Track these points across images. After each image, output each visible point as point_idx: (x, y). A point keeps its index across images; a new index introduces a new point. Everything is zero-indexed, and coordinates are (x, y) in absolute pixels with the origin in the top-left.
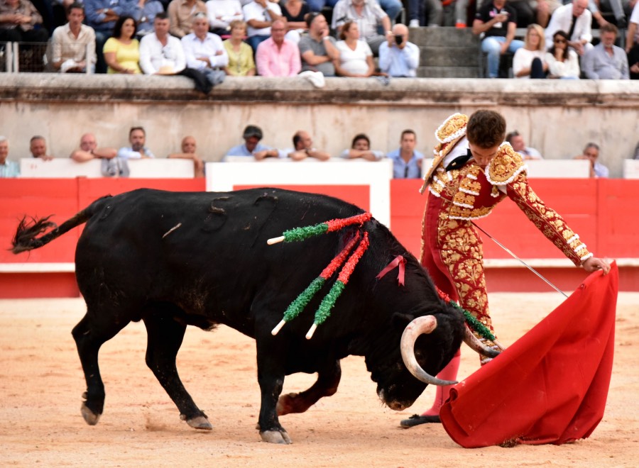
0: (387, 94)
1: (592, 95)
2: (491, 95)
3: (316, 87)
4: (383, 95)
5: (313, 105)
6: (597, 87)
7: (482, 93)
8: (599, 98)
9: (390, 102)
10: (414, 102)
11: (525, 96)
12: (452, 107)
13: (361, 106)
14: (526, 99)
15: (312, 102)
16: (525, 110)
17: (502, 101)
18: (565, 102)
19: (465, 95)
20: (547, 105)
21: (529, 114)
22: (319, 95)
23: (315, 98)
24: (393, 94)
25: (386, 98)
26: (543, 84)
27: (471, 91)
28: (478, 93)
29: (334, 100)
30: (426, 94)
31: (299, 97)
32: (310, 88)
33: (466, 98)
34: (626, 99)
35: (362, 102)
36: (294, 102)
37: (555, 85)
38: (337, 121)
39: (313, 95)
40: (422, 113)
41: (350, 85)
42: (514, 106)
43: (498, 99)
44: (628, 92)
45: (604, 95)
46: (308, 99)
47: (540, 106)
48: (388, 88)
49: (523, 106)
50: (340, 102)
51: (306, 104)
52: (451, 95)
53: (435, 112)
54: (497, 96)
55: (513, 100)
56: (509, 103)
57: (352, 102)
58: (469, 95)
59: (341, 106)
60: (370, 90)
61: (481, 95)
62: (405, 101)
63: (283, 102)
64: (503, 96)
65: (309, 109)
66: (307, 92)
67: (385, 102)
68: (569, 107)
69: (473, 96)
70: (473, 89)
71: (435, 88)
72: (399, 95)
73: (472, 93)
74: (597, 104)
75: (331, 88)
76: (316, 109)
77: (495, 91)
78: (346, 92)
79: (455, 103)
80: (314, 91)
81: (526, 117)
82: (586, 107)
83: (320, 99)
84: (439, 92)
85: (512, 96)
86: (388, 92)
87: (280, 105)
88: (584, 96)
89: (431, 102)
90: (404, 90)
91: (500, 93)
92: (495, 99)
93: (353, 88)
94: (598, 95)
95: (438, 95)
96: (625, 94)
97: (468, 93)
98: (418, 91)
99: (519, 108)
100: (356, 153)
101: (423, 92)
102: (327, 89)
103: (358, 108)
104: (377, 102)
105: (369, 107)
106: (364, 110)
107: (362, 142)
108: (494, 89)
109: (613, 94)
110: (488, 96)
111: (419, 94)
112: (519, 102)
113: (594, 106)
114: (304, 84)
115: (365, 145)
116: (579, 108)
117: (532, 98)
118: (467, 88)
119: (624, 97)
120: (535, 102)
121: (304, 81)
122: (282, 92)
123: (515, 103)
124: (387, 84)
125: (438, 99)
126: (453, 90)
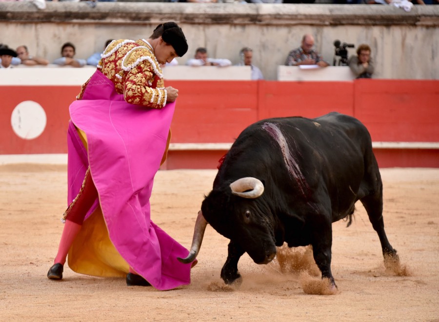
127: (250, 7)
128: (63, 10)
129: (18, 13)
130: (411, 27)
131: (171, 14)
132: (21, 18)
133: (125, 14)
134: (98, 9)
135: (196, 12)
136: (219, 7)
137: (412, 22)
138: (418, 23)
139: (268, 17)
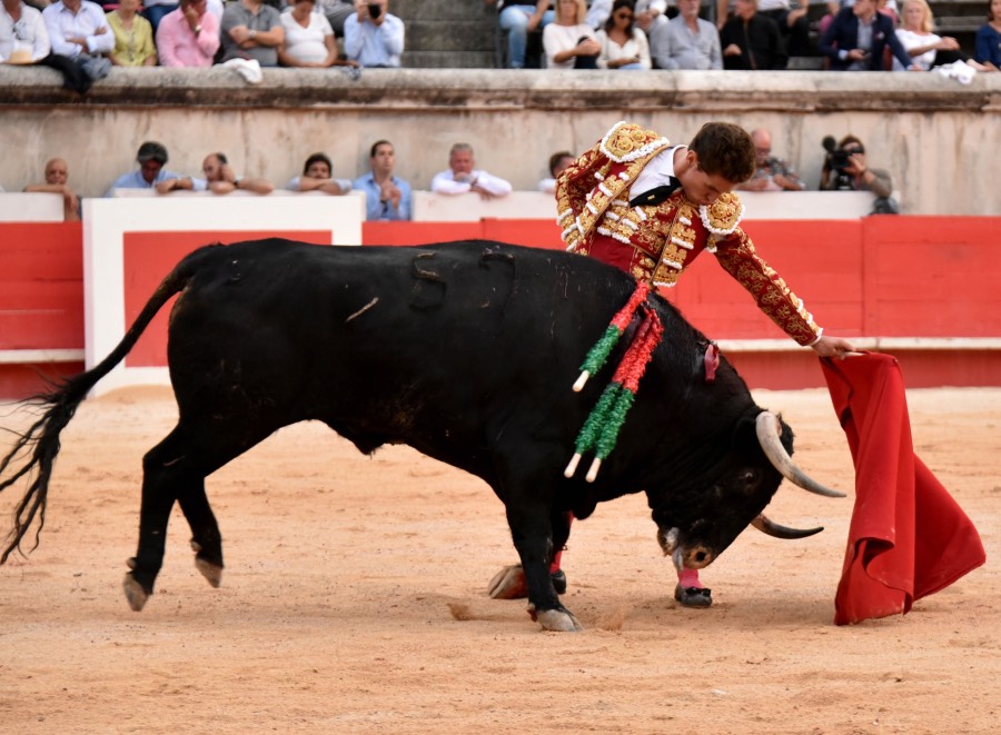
0: (356, 93)
1: (667, 93)
2: (515, 94)
3: (249, 83)
4: (350, 94)
5: (244, 110)
6: (674, 81)
7: (502, 91)
8: (678, 98)
9: (362, 105)
10: (397, 105)
11: (566, 95)
12: (456, 113)
13: (318, 112)
14: (567, 99)
15: (244, 105)
16: (566, 117)
17: (530, 103)
18: (626, 104)
19: (474, 93)
20: (598, 109)
21: (571, 122)
22: (253, 95)
23: (248, 100)
24: (366, 93)
25: (355, 100)
26: (593, 78)
27: (483, 88)
28: (495, 91)
29: (276, 103)
30: (415, 93)
31: (222, 98)
32: (240, 85)
33: (478, 98)
34: (718, 100)
35: (319, 105)
36: (215, 106)
37: (611, 78)
38: (281, 134)
39: (244, 95)
40: (409, 122)
41: (301, 80)
42: (550, 110)
43: (525, 101)
44: (721, 88)
45: (684, 93)
46: (237, 101)
47: (589, 110)
48: (358, 84)
49: (562, 110)
50: (285, 105)
51: (234, 109)
52: (455, 94)
53: (429, 121)
54: (523, 95)
55: (548, 101)
56: (543, 106)
57: (303, 106)
58: (481, 94)
59: (287, 111)
60: (331, 87)
61: (498, 94)
62: (384, 104)
63: (200, 106)
64: (532, 95)
65: (238, 116)
66: (235, 90)
67: (353, 106)
68: (632, 112)
69: (488, 96)
70: (487, 84)
71: (429, 84)
72: (376, 95)
73: (486, 91)
74: (675, 107)
75: (273, 85)
76: (249, 116)
77: (520, 87)
78: (295, 90)
79: (460, 107)
80: (246, 89)
81: (567, 127)
82: (658, 111)
83: (255, 101)
84: (436, 89)
85: (546, 96)
86: (359, 89)
87: (195, 110)
88: (654, 94)
89: (424, 105)
90: (382, 86)
91: (527, 91)
92: (520, 101)
93: (306, 84)
94: (676, 93)
95: (434, 94)
96: (716, 91)
97: (478, 90)
98: (403, 89)
99: (557, 113)
100: (311, 182)
101: (411, 89)
102: (265, 86)
103: (313, 114)
104: (342, 105)
105: (329, 112)
106: (322, 117)
107: (320, 165)
108: (518, 84)
109: (699, 92)
110: (510, 95)
111: (406, 93)
112: (557, 104)
113: (670, 110)
114: (231, 78)
115: (323, 170)
116: (648, 113)
117: (575, 98)
118: (477, 83)
119: (715, 95)
120: (580, 104)
121: (230, 73)
122: (197, 90)
123: (550, 106)
124: (356, 78)
125: (434, 101)
126: (457, 86)
127: (660, 77)
128: (296, 85)
129: (208, 90)
130: (974, 115)
131: (507, 91)
132: (214, 101)
133: (417, 92)
134: (364, 83)
135: (556, 87)
136: (601, 77)
137: (976, 106)
138: (986, 108)
139: (697, 96)
